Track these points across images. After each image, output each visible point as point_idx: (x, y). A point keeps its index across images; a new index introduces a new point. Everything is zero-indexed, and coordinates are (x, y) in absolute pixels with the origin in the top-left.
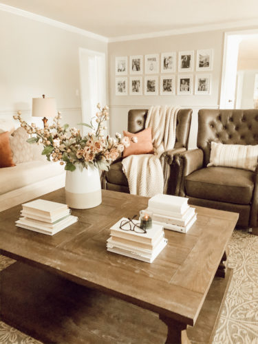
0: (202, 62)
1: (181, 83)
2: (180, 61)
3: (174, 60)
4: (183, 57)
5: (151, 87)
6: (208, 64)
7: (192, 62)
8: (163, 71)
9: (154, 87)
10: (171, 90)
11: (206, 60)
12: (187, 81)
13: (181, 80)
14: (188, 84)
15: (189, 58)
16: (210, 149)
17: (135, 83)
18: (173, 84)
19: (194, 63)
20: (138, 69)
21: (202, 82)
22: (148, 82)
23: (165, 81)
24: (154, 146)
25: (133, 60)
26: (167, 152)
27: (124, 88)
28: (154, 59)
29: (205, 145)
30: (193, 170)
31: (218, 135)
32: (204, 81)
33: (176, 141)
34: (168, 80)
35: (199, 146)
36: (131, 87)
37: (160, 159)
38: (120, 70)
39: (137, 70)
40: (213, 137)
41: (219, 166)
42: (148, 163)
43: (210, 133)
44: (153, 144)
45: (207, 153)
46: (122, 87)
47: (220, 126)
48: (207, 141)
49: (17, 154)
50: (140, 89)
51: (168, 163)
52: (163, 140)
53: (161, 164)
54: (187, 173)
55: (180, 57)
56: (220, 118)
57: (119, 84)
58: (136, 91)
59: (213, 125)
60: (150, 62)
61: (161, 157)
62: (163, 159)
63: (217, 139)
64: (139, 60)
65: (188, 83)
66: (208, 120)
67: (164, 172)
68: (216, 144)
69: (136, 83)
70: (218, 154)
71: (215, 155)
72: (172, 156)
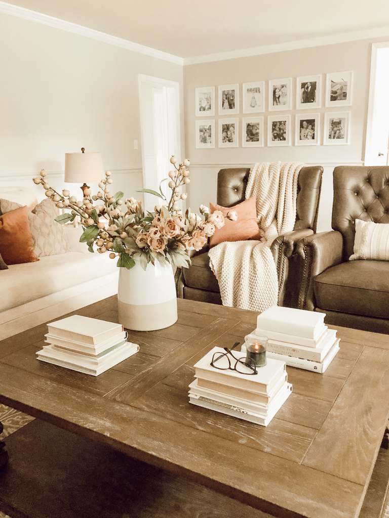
0: (336, 93)
1: (302, 126)
2: (300, 92)
3: (289, 90)
4: (303, 85)
5: (252, 134)
6: (345, 95)
7: (318, 93)
8: (272, 108)
9: (257, 134)
10: (284, 139)
11: (342, 88)
12: (311, 122)
13: (302, 122)
14: (313, 129)
15: (314, 85)
16: (354, 231)
17: (226, 128)
18: (288, 129)
19: (322, 94)
20: (231, 106)
21: (336, 124)
22: (249, 125)
23: (274, 124)
24: (260, 228)
25: (224, 92)
26: (283, 237)
27: (210, 136)
28: (257, 90)
29: (345, 224)
30: (328, 265)
31: (367, 209)
32: (339, 123)
33: (298, 218)
34: (280, 122)
35: (336, 227)
36: (221, 135)
37: (272, 248)
38: (203, 109)
39: (231, 108)
40: (359, 212)
41: (369, 260)
42: (252, 254)
43: (353, 206)
44: (259, 224)
45: (349, 238)
46: (207, 135)
47: (370, 194)
48: (348, 217)
49: (41, 241)
50: (235, 137)
51: (286, 255)
52: (276, 217)
53: (274, 256)
54: (317, 271)
55: (299, 86)
56: (369, 181)
57: (201, 131)
58: (229, 141)
59: (358, 192)
60: (251, 94)
61: (273, 244)
62: (276, 247)
63: (364, 215)
64: (233, 91)
65: (313, 126)
66: (350, 183)
67: (278, 269)
68: (363, 223)
69: (228, 129)
70: (367, 239)
71: (363, 242)
72: (292, 243)
